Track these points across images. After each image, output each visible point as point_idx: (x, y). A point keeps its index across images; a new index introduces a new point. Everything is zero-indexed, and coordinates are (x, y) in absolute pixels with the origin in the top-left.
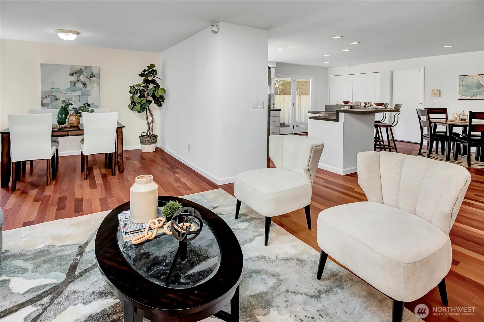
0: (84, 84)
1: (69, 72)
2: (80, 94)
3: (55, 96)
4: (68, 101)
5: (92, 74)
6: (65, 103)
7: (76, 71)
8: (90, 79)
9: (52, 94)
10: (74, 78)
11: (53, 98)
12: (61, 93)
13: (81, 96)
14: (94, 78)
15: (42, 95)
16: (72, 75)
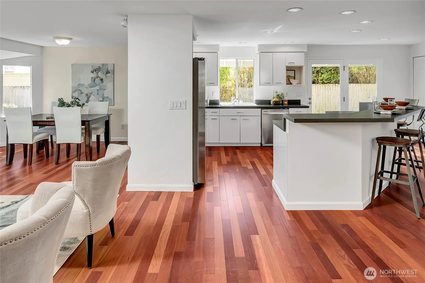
0: (102, 80)
1: (91, 69)
2: (98, 89)
3: (80, 90)
4: (89, 94)
5: (108, 71)
6: (88, 96)
7: (95, 69)
8: (106, 75)
9: (79, 89)
10: (94, 75)
11: (80, 91)
12: (85, 87)
13: (99, 90)
14: (109, 74)
15: (72, 89)
16: (92, 72)
